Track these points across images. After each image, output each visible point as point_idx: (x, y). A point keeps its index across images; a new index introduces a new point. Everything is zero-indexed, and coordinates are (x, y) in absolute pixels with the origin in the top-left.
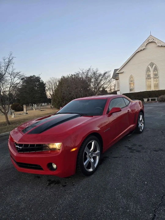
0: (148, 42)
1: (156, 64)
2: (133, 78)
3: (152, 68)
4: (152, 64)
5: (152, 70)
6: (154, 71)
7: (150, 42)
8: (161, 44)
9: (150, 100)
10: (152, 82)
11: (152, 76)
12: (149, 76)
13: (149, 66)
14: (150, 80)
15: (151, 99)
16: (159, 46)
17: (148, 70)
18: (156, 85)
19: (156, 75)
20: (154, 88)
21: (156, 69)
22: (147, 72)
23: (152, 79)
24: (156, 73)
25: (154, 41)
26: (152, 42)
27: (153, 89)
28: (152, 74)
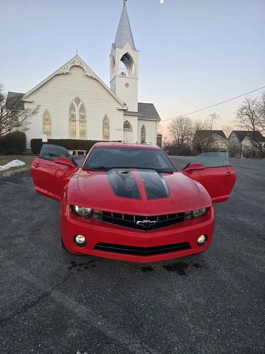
0: (73, 64)
1: (84, 102)
2: (49, 115)
3: (78, 105)
4: (78, 100)
5: (77, 108)
6: (80, 111)
7: (76, 66)
8: (90, 74)
9: (77, 154)
10: (78, 126)
11: (77, 118)
12: (73, 116)
13: (74, 102)
14: (74, 124)
15: (78, 152)
16: (87, 76)
17: (72, 108)
18: (83, 133)
19: (83, 117)
20: (80, 137)
21: (82, 109)
22: (70, 111)
23: (78, 122)
24: (83, 114)
25: (81, 66)
26: (78, 66)
27: (78, 137)
28: (77, 113)
